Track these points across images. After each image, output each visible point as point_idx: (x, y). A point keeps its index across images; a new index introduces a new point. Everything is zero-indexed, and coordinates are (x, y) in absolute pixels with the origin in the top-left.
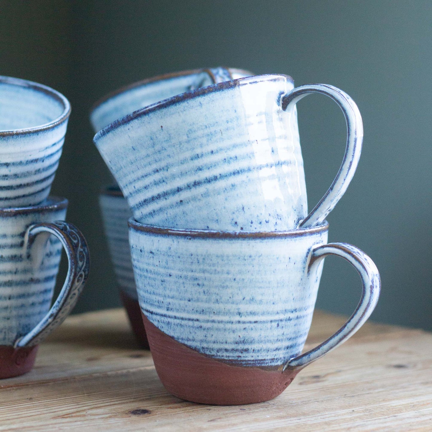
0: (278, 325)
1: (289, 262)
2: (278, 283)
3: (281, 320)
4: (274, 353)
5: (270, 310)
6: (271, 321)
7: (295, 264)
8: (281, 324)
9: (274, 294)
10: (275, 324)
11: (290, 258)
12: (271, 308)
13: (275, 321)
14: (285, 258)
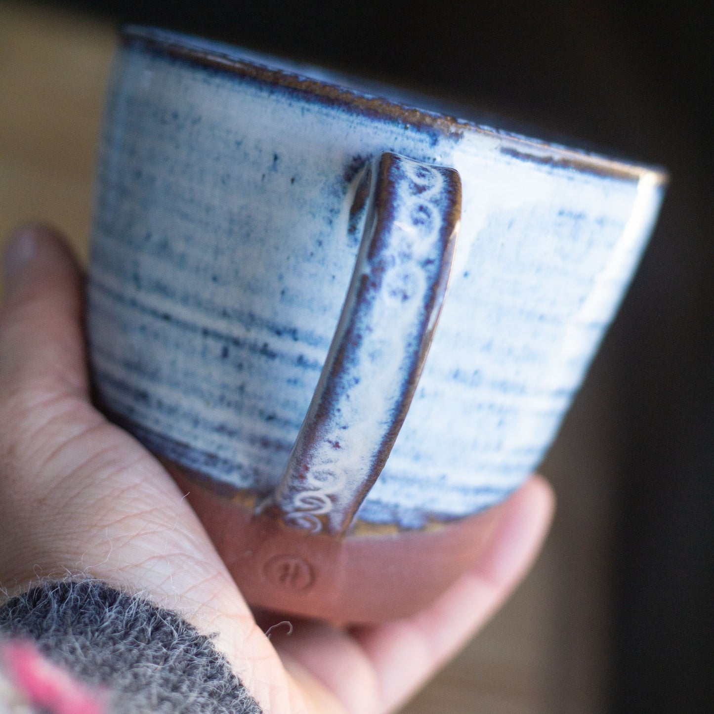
0: (225, 354)
1: (274, 168)
2: (232, 221)
3: (237, 342)
4: (217, 438)
5: (206, 295)
6: (206, 332)
7: (293, 180)
8: (233, 351)
9: (217, 251)
10: (216, 347)
11: (276, 158)
12: (207, 291)
13: (217, 336)
14: (261, 151)
